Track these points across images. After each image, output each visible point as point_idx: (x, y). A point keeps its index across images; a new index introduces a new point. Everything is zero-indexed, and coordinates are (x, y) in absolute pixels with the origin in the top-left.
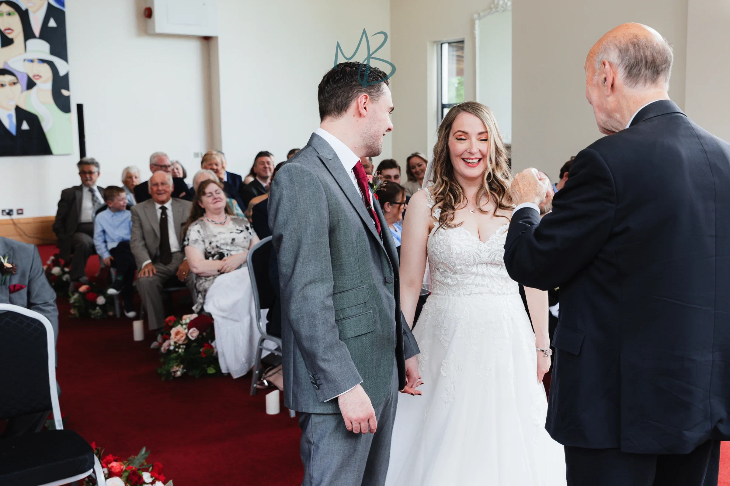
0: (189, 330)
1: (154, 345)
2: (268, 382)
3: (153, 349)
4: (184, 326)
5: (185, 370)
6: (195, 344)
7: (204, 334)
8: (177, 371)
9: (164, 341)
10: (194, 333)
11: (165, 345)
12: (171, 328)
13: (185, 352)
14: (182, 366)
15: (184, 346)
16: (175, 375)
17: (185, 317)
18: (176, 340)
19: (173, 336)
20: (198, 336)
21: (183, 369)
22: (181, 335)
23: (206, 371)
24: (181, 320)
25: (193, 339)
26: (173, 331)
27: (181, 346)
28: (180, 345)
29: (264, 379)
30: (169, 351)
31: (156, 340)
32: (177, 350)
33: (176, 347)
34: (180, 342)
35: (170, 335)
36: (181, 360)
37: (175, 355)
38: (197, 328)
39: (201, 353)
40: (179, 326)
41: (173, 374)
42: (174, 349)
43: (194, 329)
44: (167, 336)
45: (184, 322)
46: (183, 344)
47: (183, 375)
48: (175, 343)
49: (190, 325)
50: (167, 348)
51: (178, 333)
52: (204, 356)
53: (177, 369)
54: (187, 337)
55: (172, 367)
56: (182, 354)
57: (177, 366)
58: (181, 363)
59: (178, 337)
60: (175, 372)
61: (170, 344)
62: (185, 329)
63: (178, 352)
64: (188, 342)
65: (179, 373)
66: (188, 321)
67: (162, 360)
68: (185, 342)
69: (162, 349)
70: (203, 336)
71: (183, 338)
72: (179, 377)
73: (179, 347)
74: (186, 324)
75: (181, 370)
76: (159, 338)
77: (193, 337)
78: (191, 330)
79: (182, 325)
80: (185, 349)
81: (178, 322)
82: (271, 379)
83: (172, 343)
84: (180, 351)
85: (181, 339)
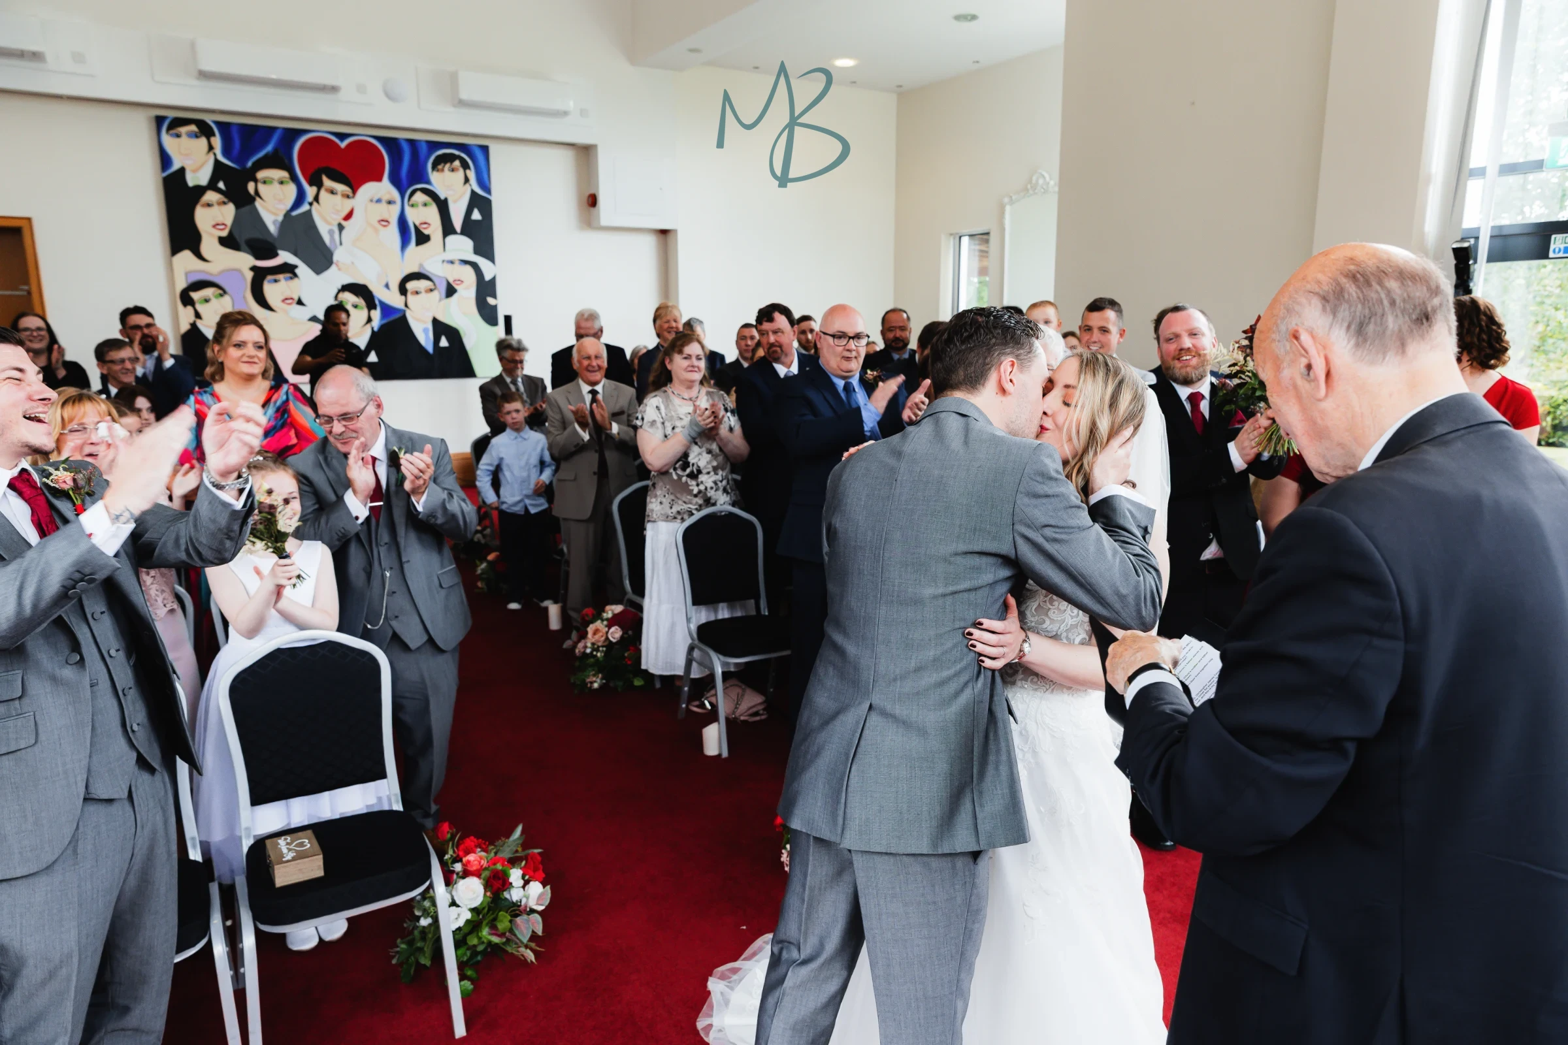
0: (609, 626)
1: (567, 644)
2: (711, 703)
3: (566, 650)
4: (605, 623)
5: (604, 681)
6: (616, 647)
7: (630, 632)
8: (595, 682)
9: (579, 641)
10: (615, 633)
11: (581, 645)
12: (587, 623)
13: (605, 655)
14: (600, 675)
15: (604, 649)
16: (591, 687)
17: (608, 608)
18: (593, 640)
19: (590, 635)
20: (622, 637)
21: (602, 679)
22: (601, 634)
23: (632, 682)
24: (604, 611)
25: (614, 641)
26: (591, 629)
27: (601, 649)
28: (598, 647)
29: (706, 699)
30: (584, 653)
31: (569, 638)
32: (595, 653)
33: (593, 650)
34: (600, 644)
35: (586, 633)
36: (600, 667)
37: (592, 660)
38: (620, 626)
39: (624, 657)
40: (598, 624)
41: (589, 685)
42: (592, 652)
43: (617, 627)
44: (583, 635)
45: (605, 615)
46: (603, 646)
47: (601, 687)
48: (593, 644)
49: (611, 623)
50: (582, 650)
51: (596, 632)
52: (629, 663)
53: (594, 679)
54: (607, 638)
55: (588, 676)
56: (601, 659)
57: (594, 675)
58: (599, 671)
59: (597, 637)
60: (592, 683)
61: (586, 646)
62: (606, 626)
63: (596, 656)
64: (609, 645)
65: (596, 685)
66: (610, 615)
67: (577, 664)
68: (606, 643)
69: (577, 651)
70: (629, 636)
71: (603, 638)
72: (596, 689)
73: (597, 650)
74: (607, 619)
75: (598, 680)
76: (574, 635)
77: (614, 638)
78: (613, 629)
79: (603, 620)
80: (606, 654)
81: (598, 616)
82: (713, 700)
83: (589, 645)
84: (599, 654)
85: (600, 639)
